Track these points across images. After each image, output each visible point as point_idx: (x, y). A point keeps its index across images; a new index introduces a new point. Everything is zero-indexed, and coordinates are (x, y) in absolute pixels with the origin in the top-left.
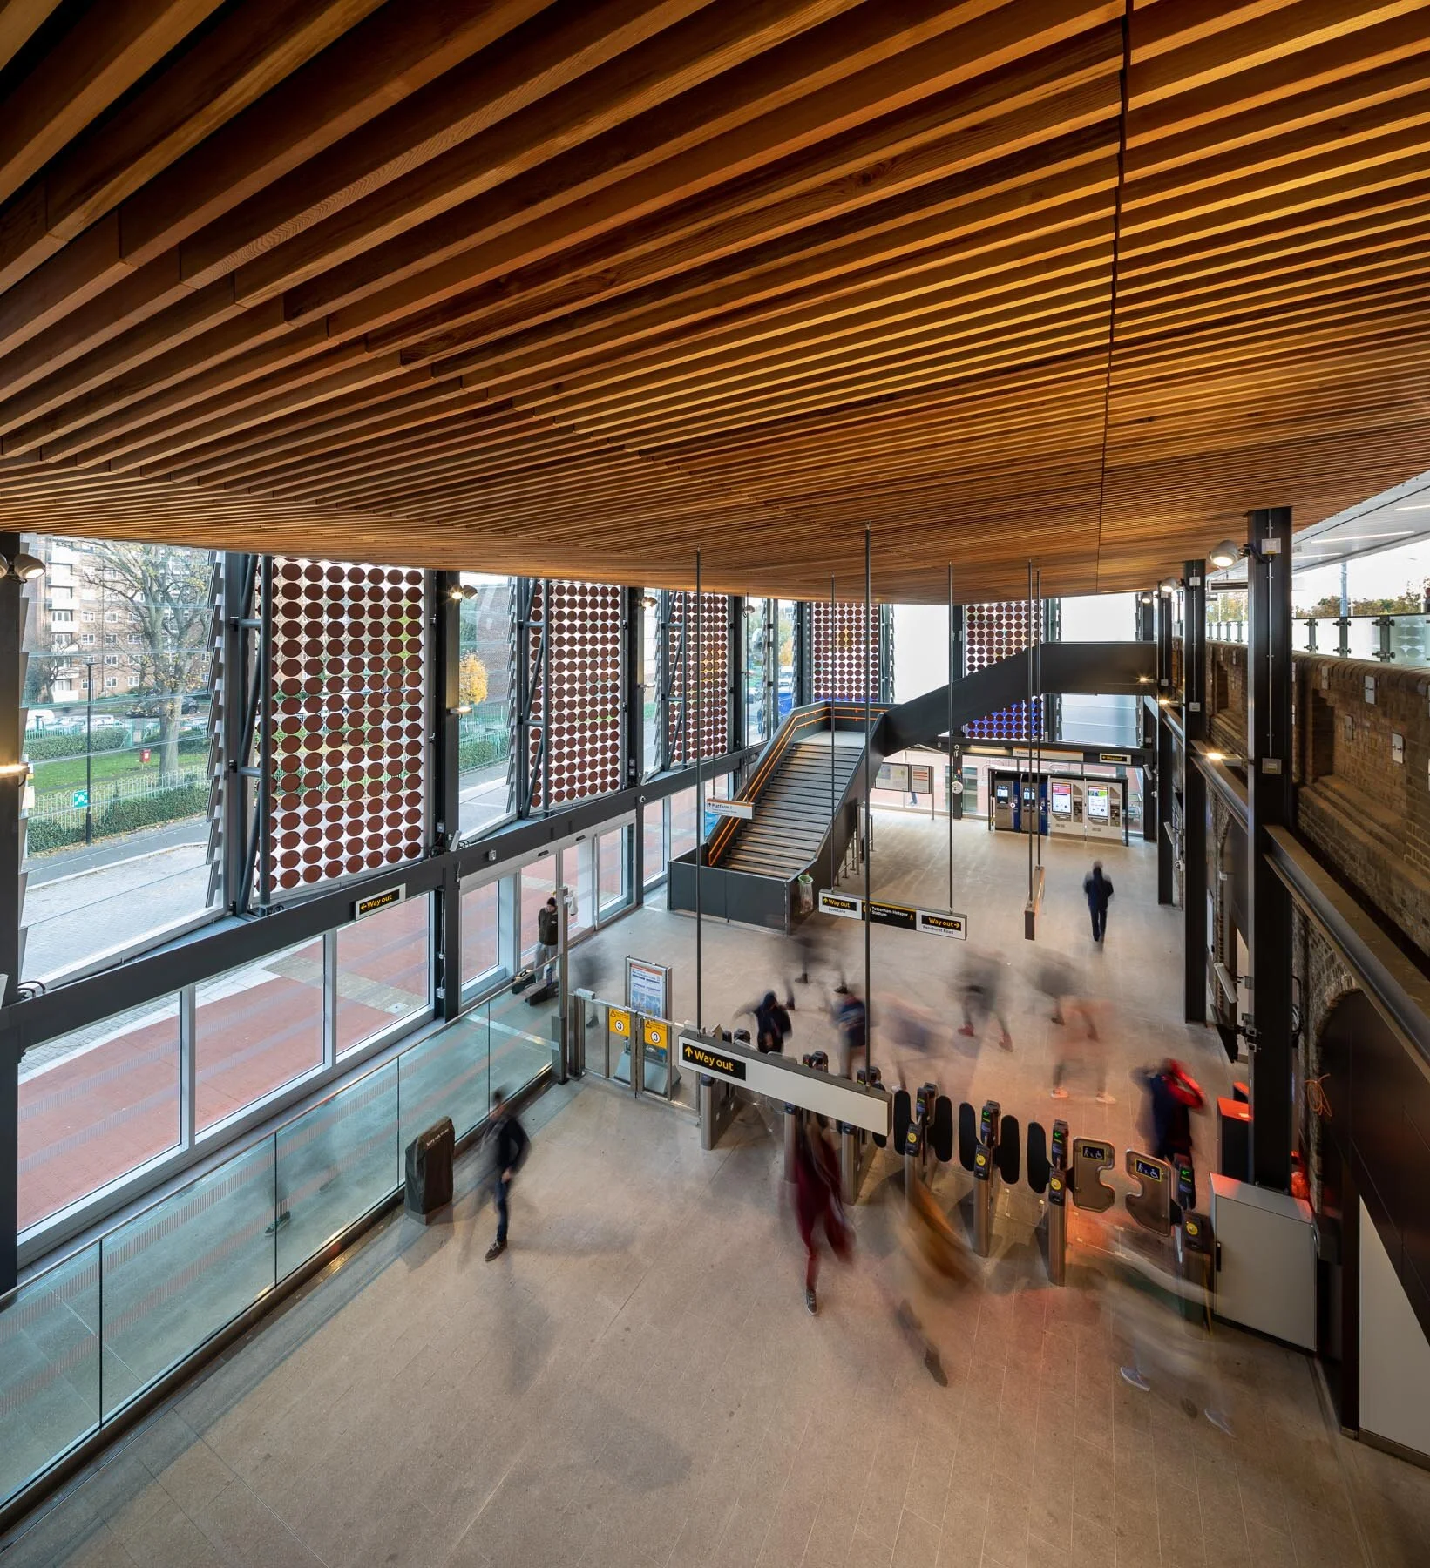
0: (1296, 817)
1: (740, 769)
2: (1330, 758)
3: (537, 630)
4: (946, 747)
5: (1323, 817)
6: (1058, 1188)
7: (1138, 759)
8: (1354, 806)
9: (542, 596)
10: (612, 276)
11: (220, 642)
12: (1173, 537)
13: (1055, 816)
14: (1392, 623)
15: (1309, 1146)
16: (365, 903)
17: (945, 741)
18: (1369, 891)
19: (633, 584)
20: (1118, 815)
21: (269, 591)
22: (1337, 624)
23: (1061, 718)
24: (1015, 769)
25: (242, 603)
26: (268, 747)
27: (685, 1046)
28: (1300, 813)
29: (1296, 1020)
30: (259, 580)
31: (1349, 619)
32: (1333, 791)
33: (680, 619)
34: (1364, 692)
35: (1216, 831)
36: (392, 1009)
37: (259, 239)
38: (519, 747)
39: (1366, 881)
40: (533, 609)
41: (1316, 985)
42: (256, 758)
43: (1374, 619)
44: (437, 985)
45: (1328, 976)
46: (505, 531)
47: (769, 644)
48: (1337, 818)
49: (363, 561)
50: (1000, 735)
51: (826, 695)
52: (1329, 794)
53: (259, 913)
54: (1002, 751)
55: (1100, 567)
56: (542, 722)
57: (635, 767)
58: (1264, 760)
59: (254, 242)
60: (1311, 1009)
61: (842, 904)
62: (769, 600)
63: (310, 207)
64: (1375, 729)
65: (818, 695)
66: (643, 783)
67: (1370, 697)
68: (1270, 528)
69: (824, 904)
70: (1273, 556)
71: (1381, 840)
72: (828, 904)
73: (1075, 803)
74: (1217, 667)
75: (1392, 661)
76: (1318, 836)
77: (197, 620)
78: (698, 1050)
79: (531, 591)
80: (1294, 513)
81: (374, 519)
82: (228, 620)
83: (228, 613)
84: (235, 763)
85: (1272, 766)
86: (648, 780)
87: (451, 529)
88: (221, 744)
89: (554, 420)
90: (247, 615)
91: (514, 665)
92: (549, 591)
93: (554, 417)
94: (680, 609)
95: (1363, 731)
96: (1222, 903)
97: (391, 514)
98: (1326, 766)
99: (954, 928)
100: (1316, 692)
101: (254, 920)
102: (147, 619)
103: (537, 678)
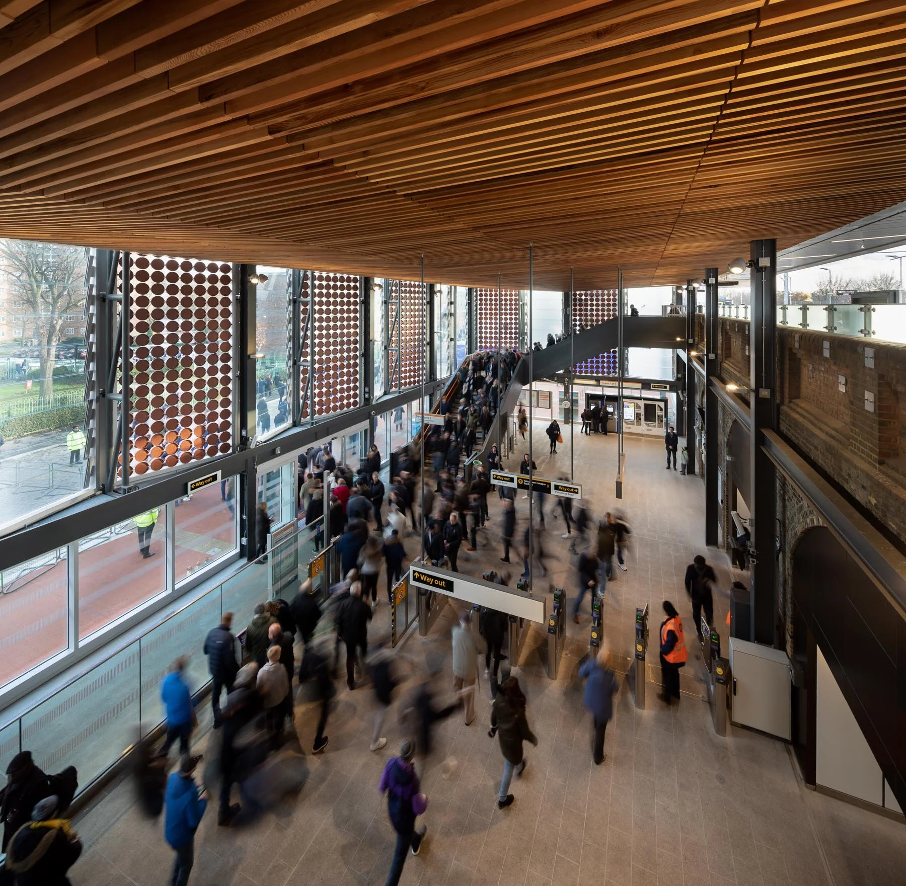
0: (778, 423)
1: (433, 394)
2: (798, 388)
3: (306, 304)
4: (560, 379)
5: (796, 424)
6: (641, 650)
7: (673, 387)
8: (816, 418)
9: (309, 282)
10: (423, 84)
11: (93, 309)
12: (701, 255)
13: (625, 422)
14: (835, 310)
15: (785, 619)
16: (195, 483)
17: (559, 376)
18: (827, 469)
19: (367, 275)
20: (662, 421)
21: (128, 276)
22: (800, 309)
23: (628, 362)
24: (601, 393)
25: (108, 283)
26: (127, 380)
27: (414, 572)
28: (781, 421)
29: (778, 545)
30: (120, 268)
31: (808, 306)
32: (801, 408)
33: (396, 298)
34: (822, 350)
35: (724, 431)
36: (210, 552)
37: (200, 48)
38: (294, 380)
39: (825, 462)
40: (303, 290)
41: (790, 524)
42: (119, 387)
43: (825, 307)
44: (242, 536)
45: (798, 518)
46: (301, 241)
47: (451, 314)
48: (805, 424)
49: (192, 257)
50: (592, 372)
51: (486, 347)
52: (799, 410)
53: (121, 492)
54: (593, 382)
55: (657, 271)
56: (309, 364)
57: (369, 393)
58: (760, 389)
59: (196, 50)
60: (787, 537)
61: (505, 479)
62: (451, 287)
63: (242, 29)
64: (827, 372)
65: (481, 347)
66: (374, 403)
67: (827, 354)
68: (764, 251)
69: (494, 478)
70: (766, 268)
71: (833, 437)
72: (496, 479)
73: (637, 414)
74: (725, 333)
75: (835, 332)
76: (793, 435)
77: (66, 293)
78: (423, 574)
79: (301, 279)
80: (778, 242)
81: (219, 232)
82: (98, 295)
83: (98, 290)
84: (104, 390)
85: (765, 393)
86: (377, 400)
87: (268, 239)
88: (94, 378)
89: (356, 173)
90: (112, 291)
91: (291, 326)
92: (314, 278)
93: (357, 172)
94: (396, 291)
95: (820, 373)
96: (727, 474)
97: (229, 229)
98: (796, 394)
99: (574, 492)
100: (790, 349)
101: (118, 496)
102: (29, 292)
103: (306, 335)
